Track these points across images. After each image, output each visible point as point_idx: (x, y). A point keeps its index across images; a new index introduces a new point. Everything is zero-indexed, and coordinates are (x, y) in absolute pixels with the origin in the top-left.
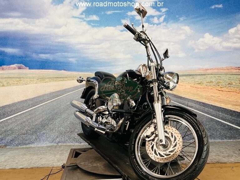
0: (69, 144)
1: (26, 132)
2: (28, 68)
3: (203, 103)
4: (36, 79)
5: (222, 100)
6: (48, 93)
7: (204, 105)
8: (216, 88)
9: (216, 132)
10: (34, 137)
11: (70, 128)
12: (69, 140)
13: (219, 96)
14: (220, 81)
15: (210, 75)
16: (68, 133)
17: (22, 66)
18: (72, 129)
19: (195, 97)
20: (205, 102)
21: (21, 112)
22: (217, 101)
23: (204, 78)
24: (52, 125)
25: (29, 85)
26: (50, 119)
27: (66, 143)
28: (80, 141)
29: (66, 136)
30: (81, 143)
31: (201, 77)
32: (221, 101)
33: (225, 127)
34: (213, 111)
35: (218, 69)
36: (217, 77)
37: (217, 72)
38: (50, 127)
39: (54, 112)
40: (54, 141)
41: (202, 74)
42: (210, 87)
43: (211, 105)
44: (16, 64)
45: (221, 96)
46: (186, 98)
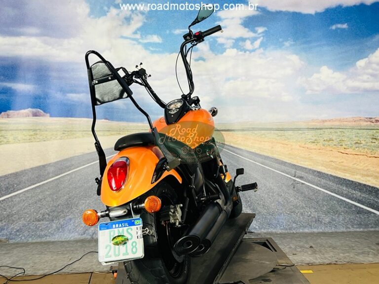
1: (42, 217)
2: (48, 115)
3: (318, 172)
4: (62, 133)
5: (346, 168)
6: (80, 154)
7: (320, 174)
8: (338, 149)
9: (338, 217)
10: (54, 225)
13: (342, 160)
14: (343, 139)
15: (329, 130)
17: (39, 112)
19: (307, 163)
20: (321, 171)
21: (36, 184)
22: (340, 170)
23: (321, 134)
25: (48, 142)
31: (317, 132)
32: (345, 170)
33: (351, 209)
34: (333, 184)
35: (340, 121)
36: (339, 133)
37: (339, 126)
40: (87, 232)
41: (316, 128)
42: (329, 148)
43: (331, 175)
44: (30, 109)
45: (345, 161)
46: (292, 164)
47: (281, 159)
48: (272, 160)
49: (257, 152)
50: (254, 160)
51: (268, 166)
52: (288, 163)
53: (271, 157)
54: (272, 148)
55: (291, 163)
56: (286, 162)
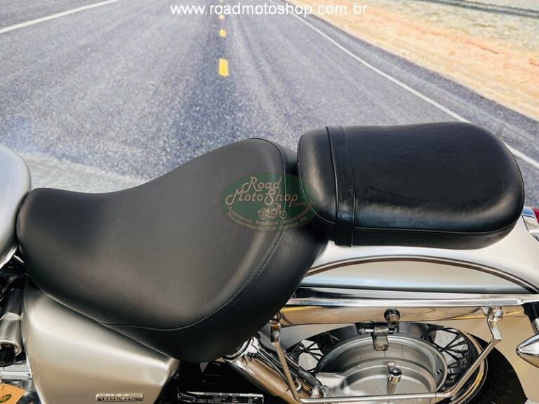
0: (92, 168)
11: (93, 122)
12: (90, 156)
16: (88, 135)
18: (99, 126)
24: (41, 99)
26: (36, 80)
27: (83, 163)
28: (120, 168)
29: (83, 143)
30: (124, 173)
38: (38, 106)
39: (44, 61)
40: (52, 149)
46: (499, 105)
47: (471, 87)
48: (447, 84)
49: (408, 58)
50: (397, 78)
51: (432, 98)
52: (488, 100)
53: (444, 76)
54: (452, 53)
55: (495, 103)
56: (482, 98)
